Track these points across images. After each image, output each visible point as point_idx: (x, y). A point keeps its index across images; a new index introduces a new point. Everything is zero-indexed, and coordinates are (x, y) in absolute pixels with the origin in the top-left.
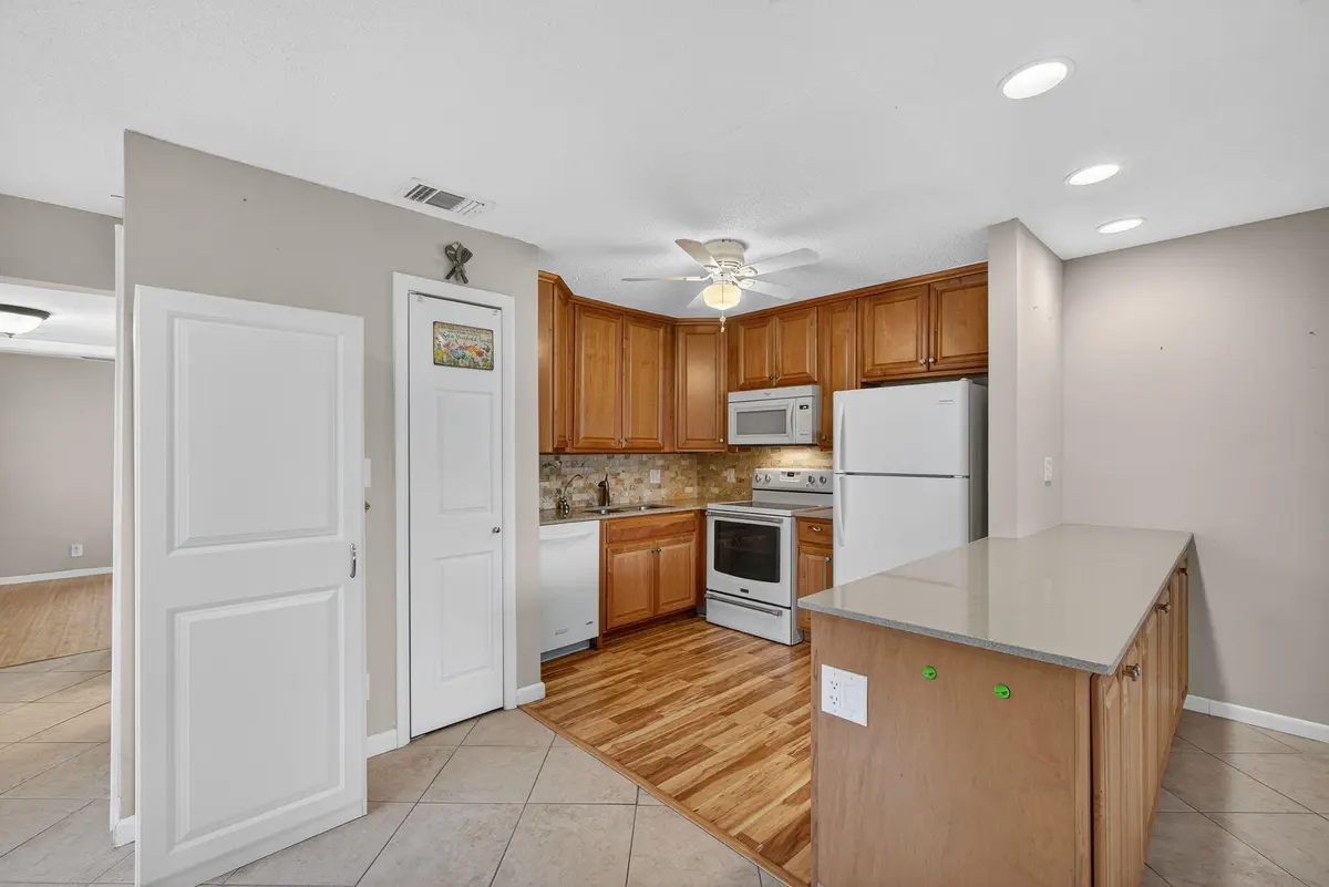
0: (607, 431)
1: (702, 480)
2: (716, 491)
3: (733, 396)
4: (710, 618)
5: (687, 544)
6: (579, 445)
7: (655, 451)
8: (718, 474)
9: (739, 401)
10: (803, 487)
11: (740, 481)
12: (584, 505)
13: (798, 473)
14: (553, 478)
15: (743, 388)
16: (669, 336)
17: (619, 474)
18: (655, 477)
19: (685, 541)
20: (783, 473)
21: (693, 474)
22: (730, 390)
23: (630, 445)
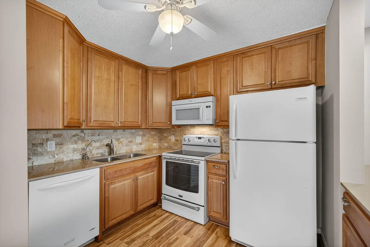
0: (110, 117)
1: (160, 140)
2: (166, 145)
3: (174, 103)
4: (163, 208)
5: (153, 173)
6: (91, 125)
7: (137, 128)
8: (167, 137)
9: (177, 105)
10: (206, 144)
11: (177, 141)
12: (99, 155)
13: (203, 138)
14: (80, 142)
15: (178, 99)
16: (144, 74)
17: (120, 139)
18: (139, 139)
19: (152, 171)
20: (196, 137)
21: (156, 138)
22: (172, 100)
23: (123, 125)
